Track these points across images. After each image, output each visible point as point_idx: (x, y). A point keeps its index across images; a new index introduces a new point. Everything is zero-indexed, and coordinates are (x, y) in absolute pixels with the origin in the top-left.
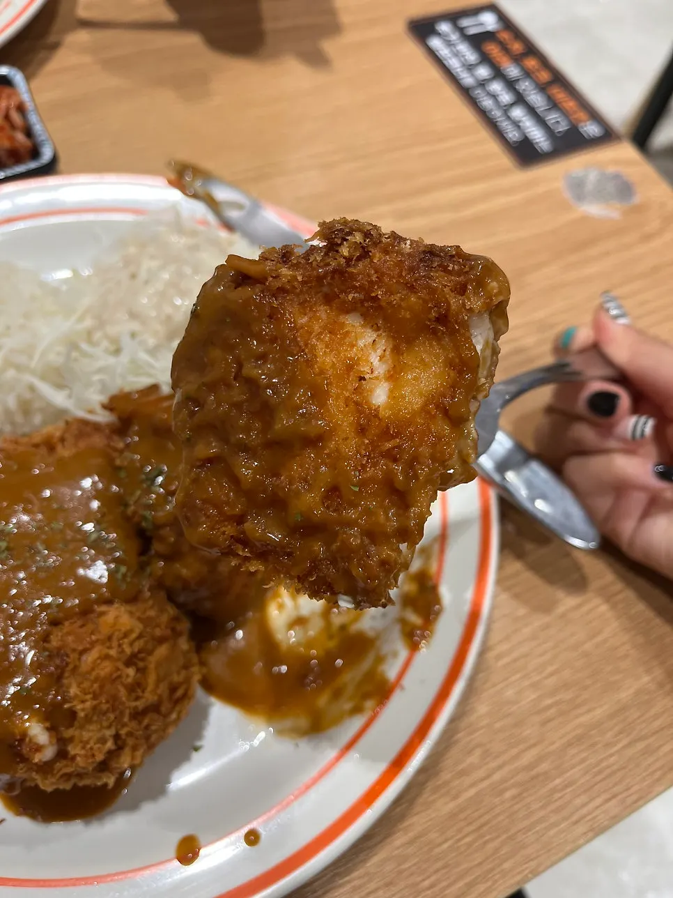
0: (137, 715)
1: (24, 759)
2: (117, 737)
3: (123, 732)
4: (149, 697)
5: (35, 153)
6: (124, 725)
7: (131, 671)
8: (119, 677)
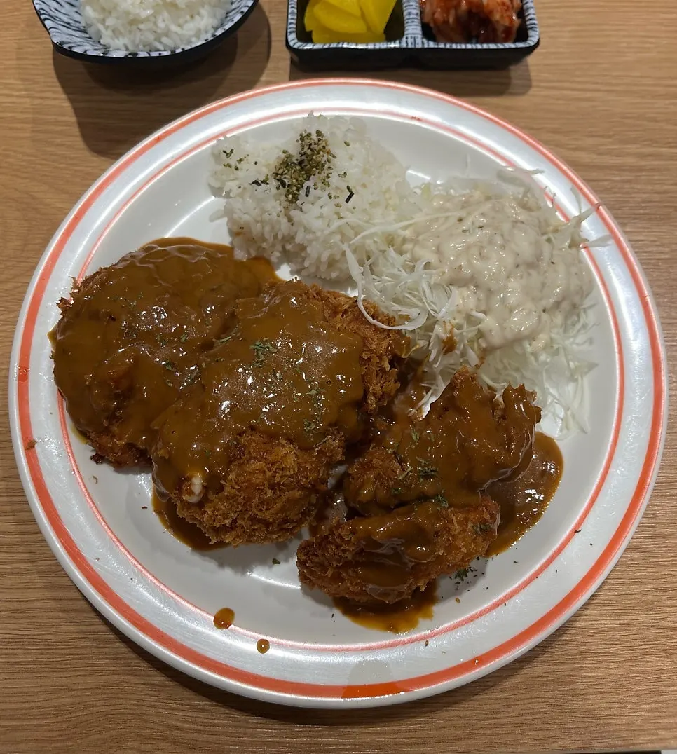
0: (253, 519)
1: (180, 489)
2: (234, 521)
3: (239, 522)
4: (268, 515)
6: (243, 519)
8: (262, 490)
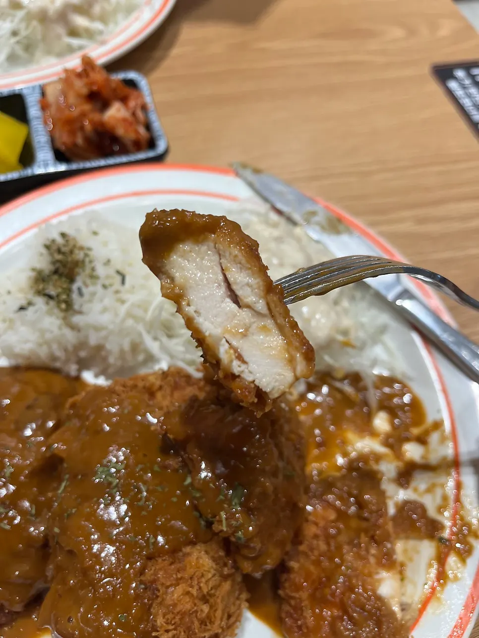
5: (151, 144)
7: (206, 608)
8: (196, 612)
